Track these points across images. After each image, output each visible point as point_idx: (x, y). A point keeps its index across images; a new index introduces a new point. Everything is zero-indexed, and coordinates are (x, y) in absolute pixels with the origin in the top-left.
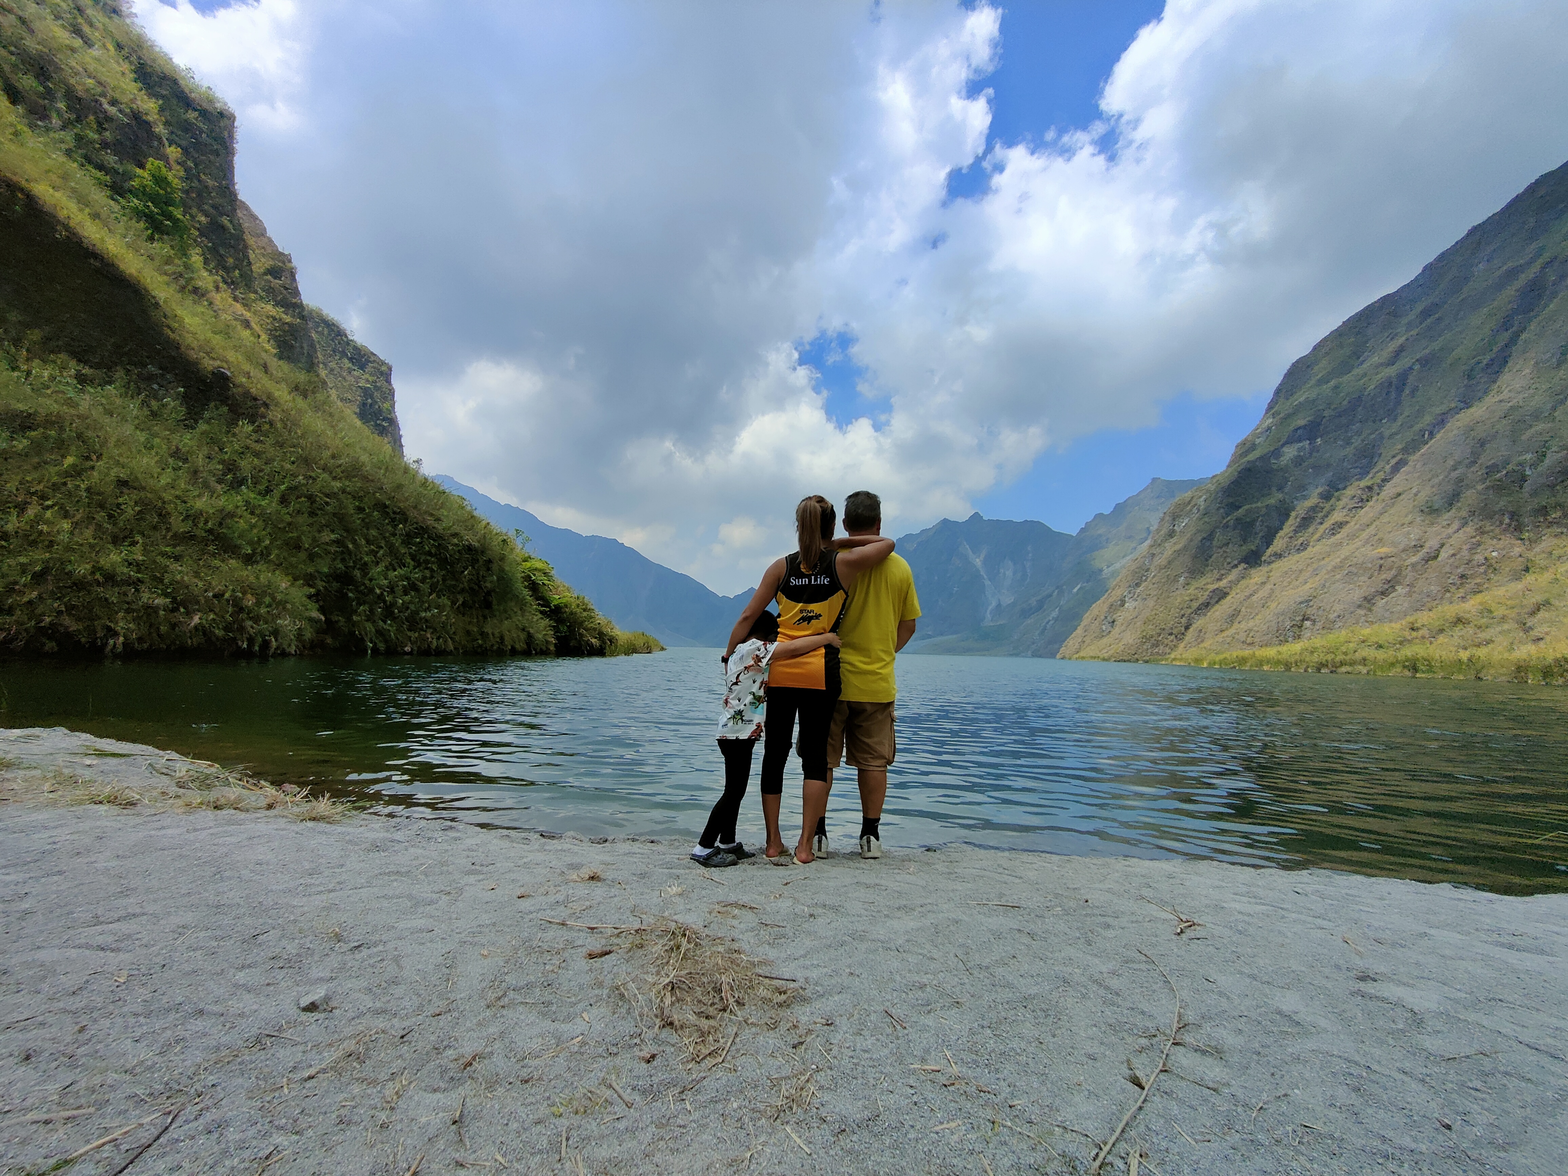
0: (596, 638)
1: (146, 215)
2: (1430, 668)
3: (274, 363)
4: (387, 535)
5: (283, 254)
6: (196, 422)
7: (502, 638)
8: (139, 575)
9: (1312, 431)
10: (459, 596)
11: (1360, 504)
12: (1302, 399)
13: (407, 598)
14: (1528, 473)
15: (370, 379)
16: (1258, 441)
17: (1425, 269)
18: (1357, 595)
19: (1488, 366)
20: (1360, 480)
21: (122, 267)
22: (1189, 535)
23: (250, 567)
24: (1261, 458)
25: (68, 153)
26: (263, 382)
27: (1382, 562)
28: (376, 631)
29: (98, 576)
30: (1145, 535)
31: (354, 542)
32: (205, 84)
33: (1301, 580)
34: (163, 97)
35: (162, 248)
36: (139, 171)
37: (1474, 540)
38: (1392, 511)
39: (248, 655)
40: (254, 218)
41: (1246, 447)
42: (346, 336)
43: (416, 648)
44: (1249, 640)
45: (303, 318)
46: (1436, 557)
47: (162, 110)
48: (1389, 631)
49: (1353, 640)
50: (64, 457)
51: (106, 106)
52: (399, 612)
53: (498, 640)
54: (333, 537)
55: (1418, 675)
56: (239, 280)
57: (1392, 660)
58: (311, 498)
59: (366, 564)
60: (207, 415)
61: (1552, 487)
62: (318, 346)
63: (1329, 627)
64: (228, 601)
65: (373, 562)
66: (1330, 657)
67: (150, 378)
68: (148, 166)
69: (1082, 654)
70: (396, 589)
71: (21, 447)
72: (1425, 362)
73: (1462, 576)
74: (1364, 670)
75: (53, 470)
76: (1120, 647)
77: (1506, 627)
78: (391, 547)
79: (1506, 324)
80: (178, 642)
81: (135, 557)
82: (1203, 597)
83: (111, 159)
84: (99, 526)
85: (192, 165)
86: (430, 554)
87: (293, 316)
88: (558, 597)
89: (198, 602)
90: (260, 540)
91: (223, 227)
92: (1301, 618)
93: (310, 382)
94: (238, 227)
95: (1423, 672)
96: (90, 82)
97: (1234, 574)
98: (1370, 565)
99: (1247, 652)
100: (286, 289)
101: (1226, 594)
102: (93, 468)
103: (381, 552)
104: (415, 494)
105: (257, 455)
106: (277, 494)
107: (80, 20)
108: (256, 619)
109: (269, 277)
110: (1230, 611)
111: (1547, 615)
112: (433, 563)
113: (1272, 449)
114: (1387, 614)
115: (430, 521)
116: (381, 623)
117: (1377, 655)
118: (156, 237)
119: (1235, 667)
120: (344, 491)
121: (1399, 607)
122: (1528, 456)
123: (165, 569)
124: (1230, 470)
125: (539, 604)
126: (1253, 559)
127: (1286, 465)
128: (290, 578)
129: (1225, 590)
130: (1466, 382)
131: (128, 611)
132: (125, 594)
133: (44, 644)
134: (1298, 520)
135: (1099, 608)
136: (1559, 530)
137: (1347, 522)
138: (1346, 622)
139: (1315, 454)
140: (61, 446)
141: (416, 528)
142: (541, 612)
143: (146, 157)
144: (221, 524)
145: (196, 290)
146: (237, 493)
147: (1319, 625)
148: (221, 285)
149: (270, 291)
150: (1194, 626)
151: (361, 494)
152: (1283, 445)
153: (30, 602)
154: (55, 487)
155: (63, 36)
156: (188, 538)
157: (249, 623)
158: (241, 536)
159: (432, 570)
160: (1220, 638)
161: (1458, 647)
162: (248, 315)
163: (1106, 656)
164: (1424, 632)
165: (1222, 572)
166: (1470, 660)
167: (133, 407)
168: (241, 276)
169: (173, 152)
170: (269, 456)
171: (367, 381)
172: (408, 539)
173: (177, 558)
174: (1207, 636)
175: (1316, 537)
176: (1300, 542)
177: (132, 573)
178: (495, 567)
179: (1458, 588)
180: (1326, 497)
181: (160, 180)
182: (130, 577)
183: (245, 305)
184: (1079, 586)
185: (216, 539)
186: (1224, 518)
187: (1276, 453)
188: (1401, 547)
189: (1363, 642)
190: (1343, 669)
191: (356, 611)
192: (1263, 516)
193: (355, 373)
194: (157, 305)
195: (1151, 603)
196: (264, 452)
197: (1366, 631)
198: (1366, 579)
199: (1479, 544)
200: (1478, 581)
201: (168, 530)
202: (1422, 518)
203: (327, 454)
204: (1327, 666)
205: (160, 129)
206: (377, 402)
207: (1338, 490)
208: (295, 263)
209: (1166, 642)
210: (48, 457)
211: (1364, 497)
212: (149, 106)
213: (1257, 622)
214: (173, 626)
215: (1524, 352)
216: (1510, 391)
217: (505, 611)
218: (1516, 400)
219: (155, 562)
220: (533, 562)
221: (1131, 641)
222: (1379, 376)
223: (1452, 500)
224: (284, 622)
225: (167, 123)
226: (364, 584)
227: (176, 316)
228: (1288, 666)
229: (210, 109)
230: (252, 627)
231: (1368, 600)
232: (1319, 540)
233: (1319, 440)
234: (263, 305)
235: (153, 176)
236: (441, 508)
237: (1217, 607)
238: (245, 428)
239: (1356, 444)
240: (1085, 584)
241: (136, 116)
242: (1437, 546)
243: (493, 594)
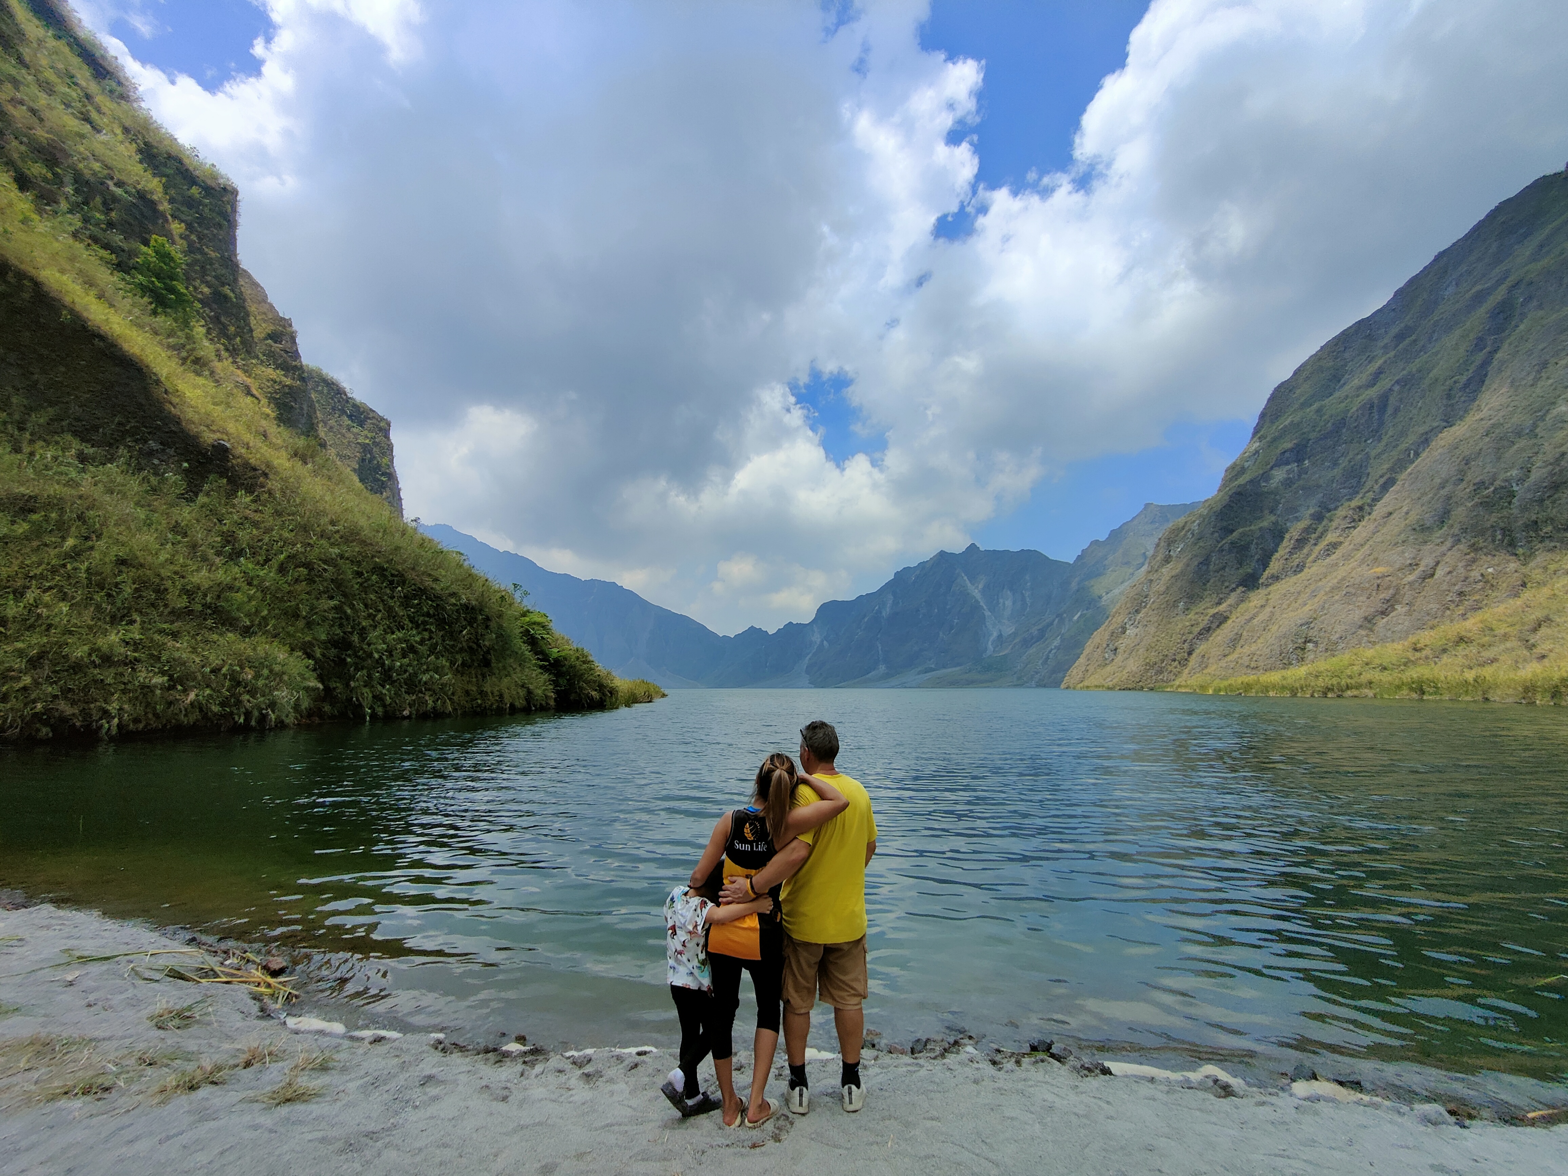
0: (596, 690)
1: (151, 291)
2: (1437, 690)
3: (273, 429)
4: (386, 597)
5: (284, 319)
6: (197, 496)
7: (501, 696)
8: (136, 654)
9: (1299, 453)
10: (458, 656)
11: (1353, 524)
12: (1286, 423)
13: (406, 661)
14: (1515, 488)
15: (369, 435)
16: (1246, 464)
17: (1397, 293)
18: (1357, 615)
19: (1466, 385)
20: (1350, 500)
21: (126, 347)
22: (1185, 560)
23: (247, 640)
24: (1251, 481)
25: (75, 235)
26: (262, 451)
27: (1379, 581)
28: (374, 697)
29: (94, 657)
30: (1141, 560)
31: (352, 607)
32: (209, 162)
33: (1299, 601)
34: (167, 176)
35: (165, 322)
36: (144, 249)
37: (1468, 557)
38: (1384, 530)
39: (245, 729)
40: (256, 285)
41: (1236, 471)
42: (346, 395)
43: (414, 712)
44: (1253, 664)
45: (303, 379)
46: (1432, 575)
47: (166, 188)
48: (1393, 650)
49: (1357, 662)
50: (64, 538)
51: (113, 188)
52: (398, 675)
53: (497, 698)
54: (333, 603)
55: (1425, 697)
56: (241, 347)
57: (1397, 682)
58: (308, 566)
59: (364, 628)
60: (206, 487)
61: (1541, 501)
62: (317, 405)
63: (1331, 650)
64: (225, 675)
65: (371, 626)
66: (1335, 681)
67: (151, 453)
68: (152, 243)
69: (1086, 683)
70: (394, 653)
71: (21, 531)
72: (1405, 383)
73: (1461, 594)
74: (1370, 693)
75: (53, 552)
76: (1125, 675)
77: (1508, 645)
78: (390, 609)
79: (1479, 345)
80: (173, 721)
81: (132, 636)
82: (1204, 622)
83: (117, 239)
84: (98, 607)
85: (195, 239)
86: (428, 615)
87: (293, 379)
88: (555, 650)
89: (195, 679)
90: (257, 612)
91: (226, 297)
92: (1303, 640)
93: (308, 446)
94: (240, 296)
95: (1431, 694)
96: (97, 166)
97: (1232, 599)
98: (1367, 585)
99: (1251, 678)
100: (286, 352)
101: (1226, 618)
102: (92, 548)
103: (380, 616)
104: (413, 555)
105: (256, 524)
106: (275, 563)
107: (89, 108)
108: (253, 692)
109: (270, 341)
110: (1232, 635)
111: (1549, 631)
112: (432, 624)
113: (1261, 472)
114: (1389, 634)
115: (428, 582)
116: (379, 688)
117: (1381, 677)
118: (160, 310)
119: (1240, 694)
120: (342, 557)
121: (1400, 627)
122: (1514, 472)
123: (162, 647)
124: (1222, 494)
125: (538, 659)
126: (1251, 582)
127: (1277, 488)
128: (287, 647)
129: (1225, 614)
130: (1445, 402)
131: (124, 691)
132: (122, 675)
133: (38, 730)
134: (1292, 542)
135: (1100, 636)
136: (1553, 544)
137: (1341, 543)
138: (1347, 643)
139: (1303, 476)
140: (62, 529)
141: (415, 590)
142: (541, 667)
143: (150, 232)
144: (219, 597)
145: (197, 361)
146: (236, 564)
147: (1322, 647)
148: (223, 353)
149: (271, 355)
150: (1197, 651)
151: (360, 558)
152: (1272, 468)
153: (25, 688)
154: (54, 571)
155: (73, 124)
156: (188, 612)
157: (246, 697)
158: (238, 609)
159: (431, 632)
160: (1223, 663)
161: (1463, 666)
162: (249, 381)
163: (1110, 684)
164: (1427, 652)
165: (1221, 596)
166: (1475, 680)
167: (134, 485)
168: (242, 342)
169: (177, 228)
170: (267, 525)
171: (366, 437)
172: (406, 601)
173: (175, 635)
174: (1211, 661)
175: (1311, 559)
176: (1295, 563)
177: (129, 653)
178: (493, 624)
179: (1458, 606)
180: (1318, 518)
181: (164, 256)
182: (127, 656)
183: (246, 371)
184: (1079, 614)
185: (214, 612)
186: (1218, 542)
187: (1266, 476)
188: (1397, 566)
189: (1367, 664)
190: (1349, 693)
191: (354, 676)
192: (1258, 538)
193: (355, 430)
194: (158, 382)
195: (1152, 629)
196: (263, 522)
197: (1369, 653)
198: (1365, 599)
199: (1474, 561)
200: (1477, 597)
201: (166, 606)
202: (1415, 537)
203: (324, 520)
204: (1333, 690)
205: (165, 207)
206: (375, 457)
207: (1329, 511)
208: (295, 326)
209: (1170, 668)
210: (47, 539)
211: (1356, 517)
212: (153, 185)
213: (1260, 646)
214: (170, 704)
215: (1500, 371)
216: (1490, 410)
217: (504, 668)
218: (1496, 419)
219: (152, 640)
220: (532, 616)
221: (1134, 669)
222: (1361, 398)
223: (1443, 519)
224: (283, 695)
225: (171, 201)
226: (362, 649)
227: (177, 391)
228: (1294, 692)
229: (213, 185)
230: (249, 701)
231: (1369, 621)
232: (1315, 561)
233: (1306, 462)
234: (264, 369)
235: (156, 252)
236: (439, 568)
237: (1218, 631)
238: (243, 498)
239: (1344, 465)
240: (1085, 612)
241: (142, 195)
242: (1432, 564)
243: (492, 652)
